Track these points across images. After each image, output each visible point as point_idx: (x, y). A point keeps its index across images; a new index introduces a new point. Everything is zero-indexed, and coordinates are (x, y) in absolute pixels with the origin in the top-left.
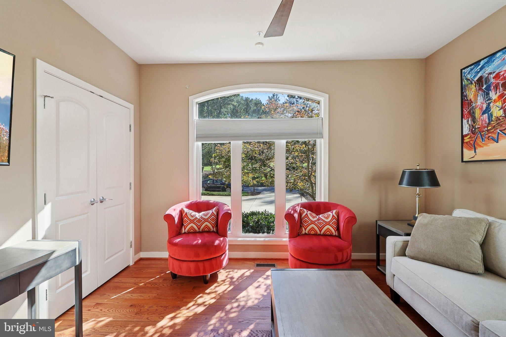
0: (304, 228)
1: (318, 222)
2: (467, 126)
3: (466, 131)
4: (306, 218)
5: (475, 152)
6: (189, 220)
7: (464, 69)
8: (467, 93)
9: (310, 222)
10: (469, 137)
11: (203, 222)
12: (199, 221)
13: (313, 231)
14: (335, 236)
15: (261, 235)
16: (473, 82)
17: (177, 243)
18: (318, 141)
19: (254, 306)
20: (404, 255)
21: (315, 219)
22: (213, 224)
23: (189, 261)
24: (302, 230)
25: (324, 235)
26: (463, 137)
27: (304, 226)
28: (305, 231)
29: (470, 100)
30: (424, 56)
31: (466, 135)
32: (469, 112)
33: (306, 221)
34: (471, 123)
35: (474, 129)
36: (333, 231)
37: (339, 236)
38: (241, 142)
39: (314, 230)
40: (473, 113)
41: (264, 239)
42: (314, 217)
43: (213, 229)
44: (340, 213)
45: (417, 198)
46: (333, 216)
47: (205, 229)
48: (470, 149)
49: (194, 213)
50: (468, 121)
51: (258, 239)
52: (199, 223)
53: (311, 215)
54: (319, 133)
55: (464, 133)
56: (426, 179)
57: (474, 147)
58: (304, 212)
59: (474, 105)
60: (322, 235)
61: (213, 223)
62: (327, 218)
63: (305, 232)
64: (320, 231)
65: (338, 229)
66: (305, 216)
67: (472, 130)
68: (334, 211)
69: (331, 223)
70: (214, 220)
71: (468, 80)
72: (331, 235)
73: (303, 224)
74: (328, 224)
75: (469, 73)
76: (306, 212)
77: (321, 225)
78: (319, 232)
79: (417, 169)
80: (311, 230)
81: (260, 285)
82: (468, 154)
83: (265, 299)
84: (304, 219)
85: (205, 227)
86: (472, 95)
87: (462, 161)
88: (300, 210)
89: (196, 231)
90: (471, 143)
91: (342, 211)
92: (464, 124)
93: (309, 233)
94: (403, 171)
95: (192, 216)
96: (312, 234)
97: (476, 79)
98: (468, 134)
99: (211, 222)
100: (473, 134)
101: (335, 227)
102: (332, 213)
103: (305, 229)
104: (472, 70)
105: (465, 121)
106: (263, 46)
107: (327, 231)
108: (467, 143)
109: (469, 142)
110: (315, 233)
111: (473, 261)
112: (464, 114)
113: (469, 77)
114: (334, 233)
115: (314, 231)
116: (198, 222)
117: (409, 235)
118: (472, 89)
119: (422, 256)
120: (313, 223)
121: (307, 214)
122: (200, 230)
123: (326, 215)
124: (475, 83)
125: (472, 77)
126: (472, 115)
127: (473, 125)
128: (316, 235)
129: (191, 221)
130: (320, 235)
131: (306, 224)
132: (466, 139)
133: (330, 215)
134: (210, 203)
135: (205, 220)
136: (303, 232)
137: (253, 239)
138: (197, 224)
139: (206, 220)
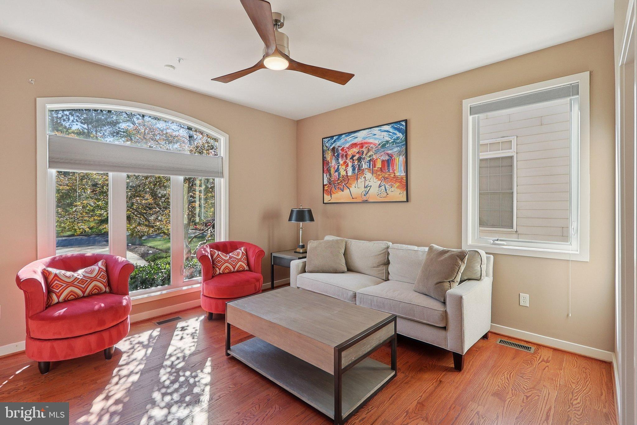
0: (218, 268)
1: (230, 260)
2: (326, 178)
3: (326, 182)
4: (219, 258)
5: (331, 196)
6: (63, 283)
7: (324, 138)
8: (326, 155)
9: (223, 261)
10: (327, 186)
11: (90, 282)
12: (82, 281)
13: (227, 270)
14: (247, 270)
15: (153, 288)
16: (330, 149)
17: (62, 315)
18: (217, 180)
19: (194, 352)
20: (305, 272)
21: (228, 258)
22: (105, 283)
23: (86, 335)
24: (216, 271)
25: (238, 271)
26: (324, 186)
27: (218, 266)
28: (220, 270)
29: (328, 161)
30: (296, 119)
31: (326, 185)
32: (327, 169)
33: (219, 261)
34: (329, 177)
35: (330, 181)
36: (245, 266)
37: (250, 270)
38: (125, 175)
39: (228, 268)
40: (330, 170)
41: (160, 292)
42: (226, 257)
43: (106, 289)
44: (248, 250)
45: (301, 231)
46: (243, 253)
47: (94, 290)
48: (328, 195)
49: (69, 273)
50: (327, 175)
51: (153, 294)
52: (83, 285)
53: (223, 255)
54: (219, 172)
55: (324, 184)
56: (307, 216)
57: (330, 193)
58: (215, 253)
59: (330, 165)
60: (236, 272)
61: (104, 281)
62: (238, 255)
63: (220, 272)
64: (234, 269)
65: (248, 265)
66: (217, 256)
67: (329, 181)
68: (242, 249)
69: (242, 260)
70: (105, 277)
71: (327, 147)
72: (244, 271)
73: (217, 265)
74: (239, 260)
75: (327, 142)
76: (217, 253)
77: (234, 263)
78: (232, 270)
79: (300, 209)
80: (225, 270)
81: (182, 337)
82: (327, 198)
83: (199, 344)
84: (217, 259)
85: (94, 288)
86: (329, 158)
87: (324, 203)
88: (211, 251)
89: (78, 296)
90: (328, 191)
91: (250, 248)
92: (324, 177)
93: (223, 272)
94: (291, 210)
95: (69, 277)
96: (226, 273)
97: (331, 148)
98: (327, 184)
99: (101, 280)
100: (330, 184)
101: (246, 262)
102: (241, 250)
103: (220, 269)
104: (329, 141)
105: (325, 175)
106: (174, 69)
107: (240, 267)
108: (326, 190)
109: (328, 189)
110: (229, 271)
111: (342, 265)
112: (324, 170)
113: (327, 145)
114: (246, 268)
115: (229, 270)
116: (81, 283)
117: (305, 257)
118: (329, 154)
119: (316, 269)
120: (226, 261)
121: (218, 254)
122: (86, 294)
123: (235, 252)
124: (331, 150)
125: (329, 146)
126: (329, 171)
127: (329, 179)
128: (230, 273)
129: (67, 283)
130: (234, 272)
131: (219, 264)
132: (326, 188)
133: (239, 252)
134: (86, 256)
135: (91, 280)
136: (218, 273)
137: (146, 296)
138: (81, 287)
139: (93, 278)
